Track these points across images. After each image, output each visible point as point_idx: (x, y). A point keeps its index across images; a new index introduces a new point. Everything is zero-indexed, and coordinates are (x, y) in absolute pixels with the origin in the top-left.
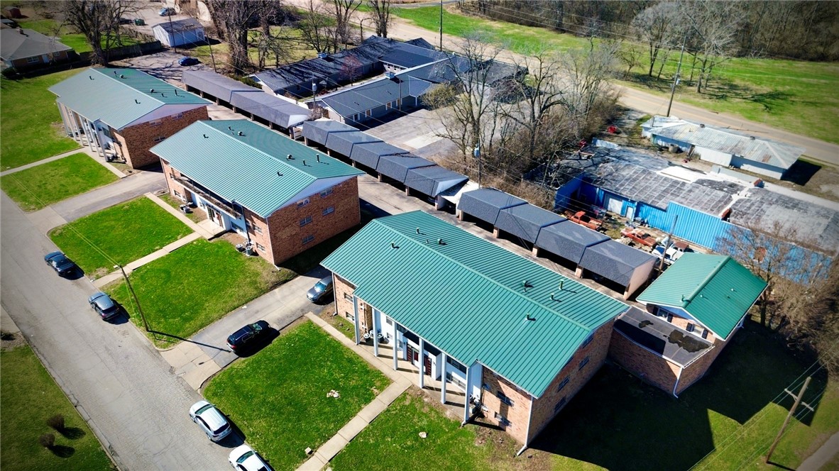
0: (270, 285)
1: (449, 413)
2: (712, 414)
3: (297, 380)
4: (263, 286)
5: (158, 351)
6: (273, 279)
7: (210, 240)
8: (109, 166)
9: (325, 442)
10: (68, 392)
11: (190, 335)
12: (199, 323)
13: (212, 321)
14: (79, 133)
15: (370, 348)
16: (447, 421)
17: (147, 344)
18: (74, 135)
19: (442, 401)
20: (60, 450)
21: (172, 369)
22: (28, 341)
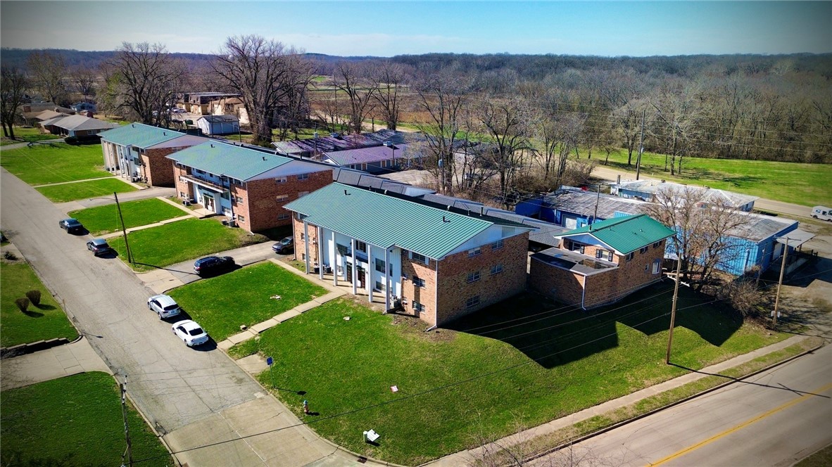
0: (244, 243)
1: (374, 308)
2: (619, 325)
3: (247, 289)
4: (238, 243)
5: (134, 274)
6: (247, 240)
7: (201, 218)
8: (134, 184)
9: (259, 322)
10: (50, 289)
11: (165, 266)
12: (174, 260)
13: (187, 260)
14: (115, 169)
15: (317, 275)
16: (371, 312)
17: (127, 269)
18: (111, 169)
19: (370, 301)
20: (31, 314)
21: (142, 283)
22: (29, 262)
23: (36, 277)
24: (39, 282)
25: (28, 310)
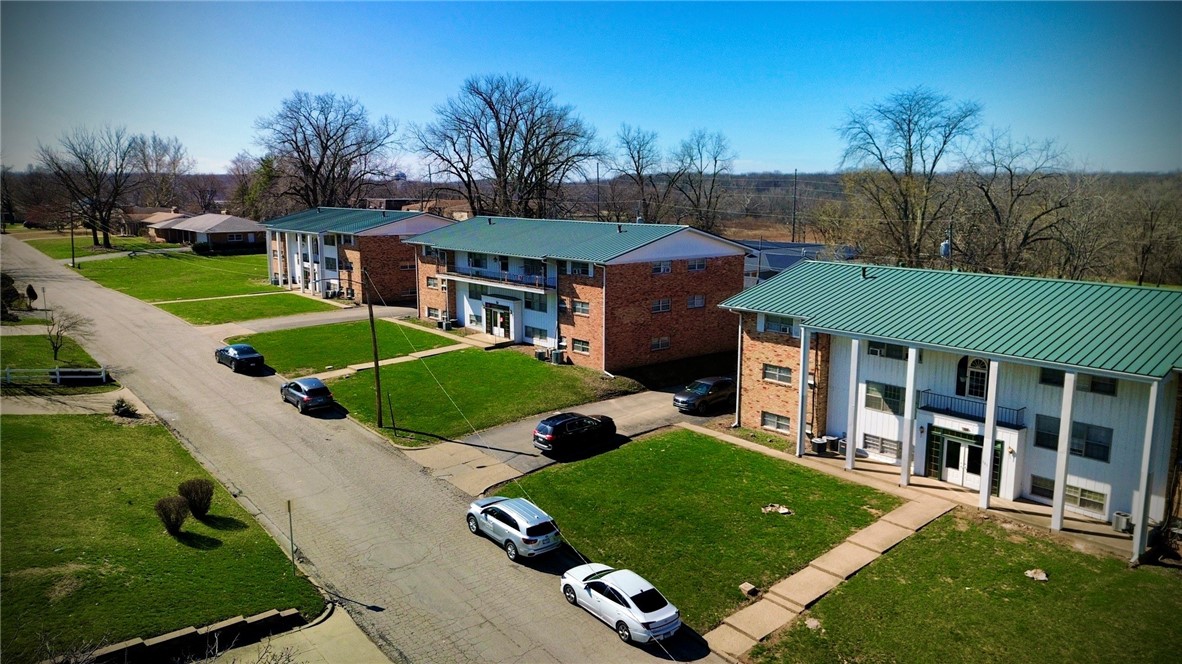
0: (600, 393)
3: (687, 489)
4: (590, 393)
5: (399, 450)
6: (605, 386)
7: (487, 349)
8: (329, 301)
10: (223, 479)
11: (457, 435)
15: (830, 460)
17: (378, 441)
19: (1054, 527)
20: (190, 539)
21: (425, 470)
22: (166, 423)
23: (186, 453)
24: (197, 465)
25: (182, 529)
